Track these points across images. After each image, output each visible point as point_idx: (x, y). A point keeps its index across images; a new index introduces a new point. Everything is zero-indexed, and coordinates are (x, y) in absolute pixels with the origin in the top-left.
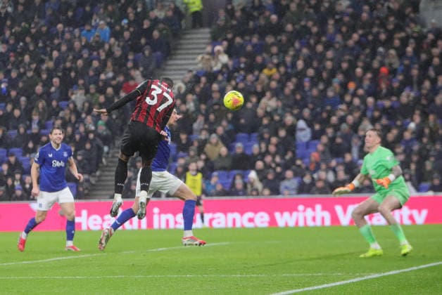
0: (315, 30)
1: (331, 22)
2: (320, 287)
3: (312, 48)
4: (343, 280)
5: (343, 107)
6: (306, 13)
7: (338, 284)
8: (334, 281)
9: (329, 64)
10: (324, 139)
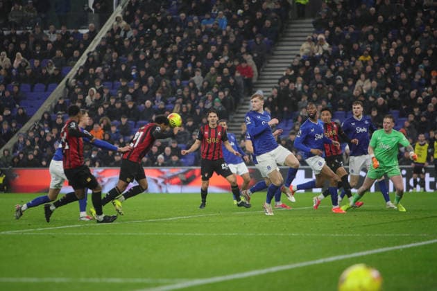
0: (405, 21)
1: (420, 15)
2: (409, 246)
3: (403, 39)
4: (428, 240)
5: (430, 89)
6: (398, 6)
7: (423, 243)
8: (419, 241)
9: (418, 51)
10: (411, 117)
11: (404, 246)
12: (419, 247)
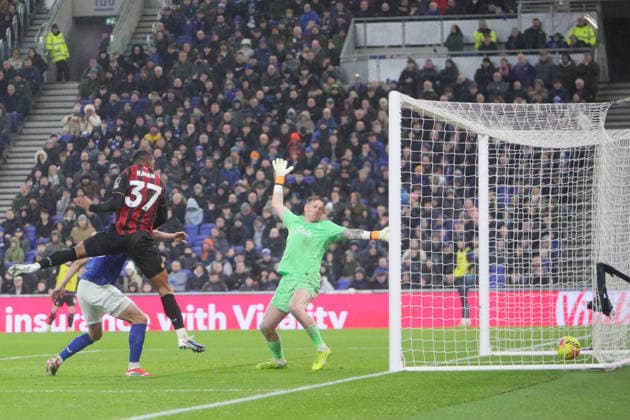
0: (209, 85)
1: (230, 76)
2: (212, 405)
3: (206, 109)
4: (240, 397)
5: (244, 182)
6: (199, 63)
7: (233, 401)
8: (229, 399)
9: (227, 129)
10: (220, 222)
11: (206, 406)
12: (225, 408)
